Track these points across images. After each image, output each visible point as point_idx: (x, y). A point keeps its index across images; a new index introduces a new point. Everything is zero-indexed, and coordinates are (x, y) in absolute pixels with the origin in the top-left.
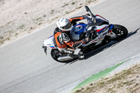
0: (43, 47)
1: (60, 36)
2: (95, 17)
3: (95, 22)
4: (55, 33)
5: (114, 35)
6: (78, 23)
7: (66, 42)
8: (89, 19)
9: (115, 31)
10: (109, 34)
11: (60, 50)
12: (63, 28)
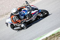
0: (6, 23)
1: (14, 18)
2: (31, 6)
3: (31, 9)
4: (11, 16)
5: (41, 15)
6: (23, 10)
7: (17, 20)
8: (28, 8)
9: (42, 13)
10: (39, 15)
11: (14, 24)
12: (14, 13)
